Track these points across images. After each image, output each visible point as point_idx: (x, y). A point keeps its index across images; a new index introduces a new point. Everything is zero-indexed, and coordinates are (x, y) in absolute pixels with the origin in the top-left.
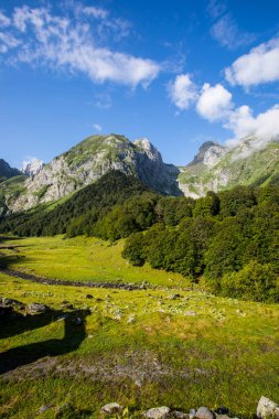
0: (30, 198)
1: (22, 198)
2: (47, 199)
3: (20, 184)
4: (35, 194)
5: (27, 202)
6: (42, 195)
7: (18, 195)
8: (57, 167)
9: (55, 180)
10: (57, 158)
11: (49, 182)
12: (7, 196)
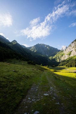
0: (66, 56)
1: (64, 56)
2: (72, 55)
3: (62, 53)
4: (67, 54)
5: (66, 57)
6: (70, 54)
7: (62, 55)
8: (73, 45)
9: (73, 49)
10: (73, 42)
11: (71, 50)
12: (60, 56)
